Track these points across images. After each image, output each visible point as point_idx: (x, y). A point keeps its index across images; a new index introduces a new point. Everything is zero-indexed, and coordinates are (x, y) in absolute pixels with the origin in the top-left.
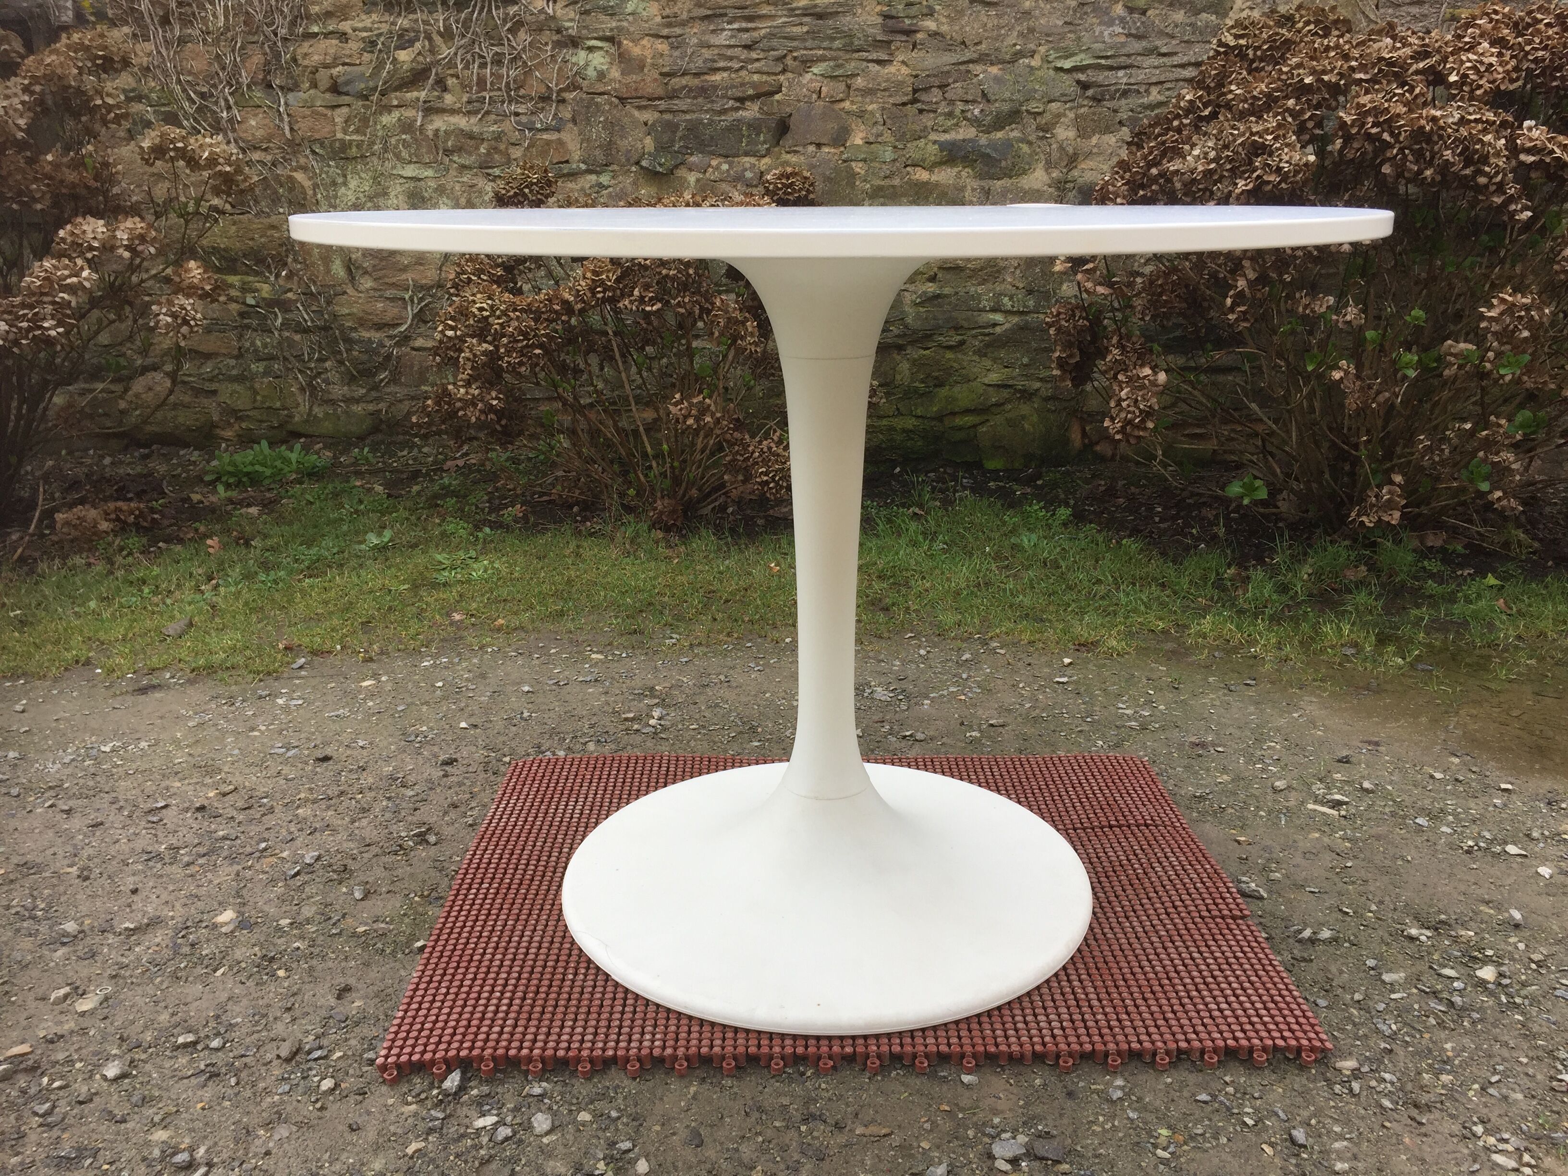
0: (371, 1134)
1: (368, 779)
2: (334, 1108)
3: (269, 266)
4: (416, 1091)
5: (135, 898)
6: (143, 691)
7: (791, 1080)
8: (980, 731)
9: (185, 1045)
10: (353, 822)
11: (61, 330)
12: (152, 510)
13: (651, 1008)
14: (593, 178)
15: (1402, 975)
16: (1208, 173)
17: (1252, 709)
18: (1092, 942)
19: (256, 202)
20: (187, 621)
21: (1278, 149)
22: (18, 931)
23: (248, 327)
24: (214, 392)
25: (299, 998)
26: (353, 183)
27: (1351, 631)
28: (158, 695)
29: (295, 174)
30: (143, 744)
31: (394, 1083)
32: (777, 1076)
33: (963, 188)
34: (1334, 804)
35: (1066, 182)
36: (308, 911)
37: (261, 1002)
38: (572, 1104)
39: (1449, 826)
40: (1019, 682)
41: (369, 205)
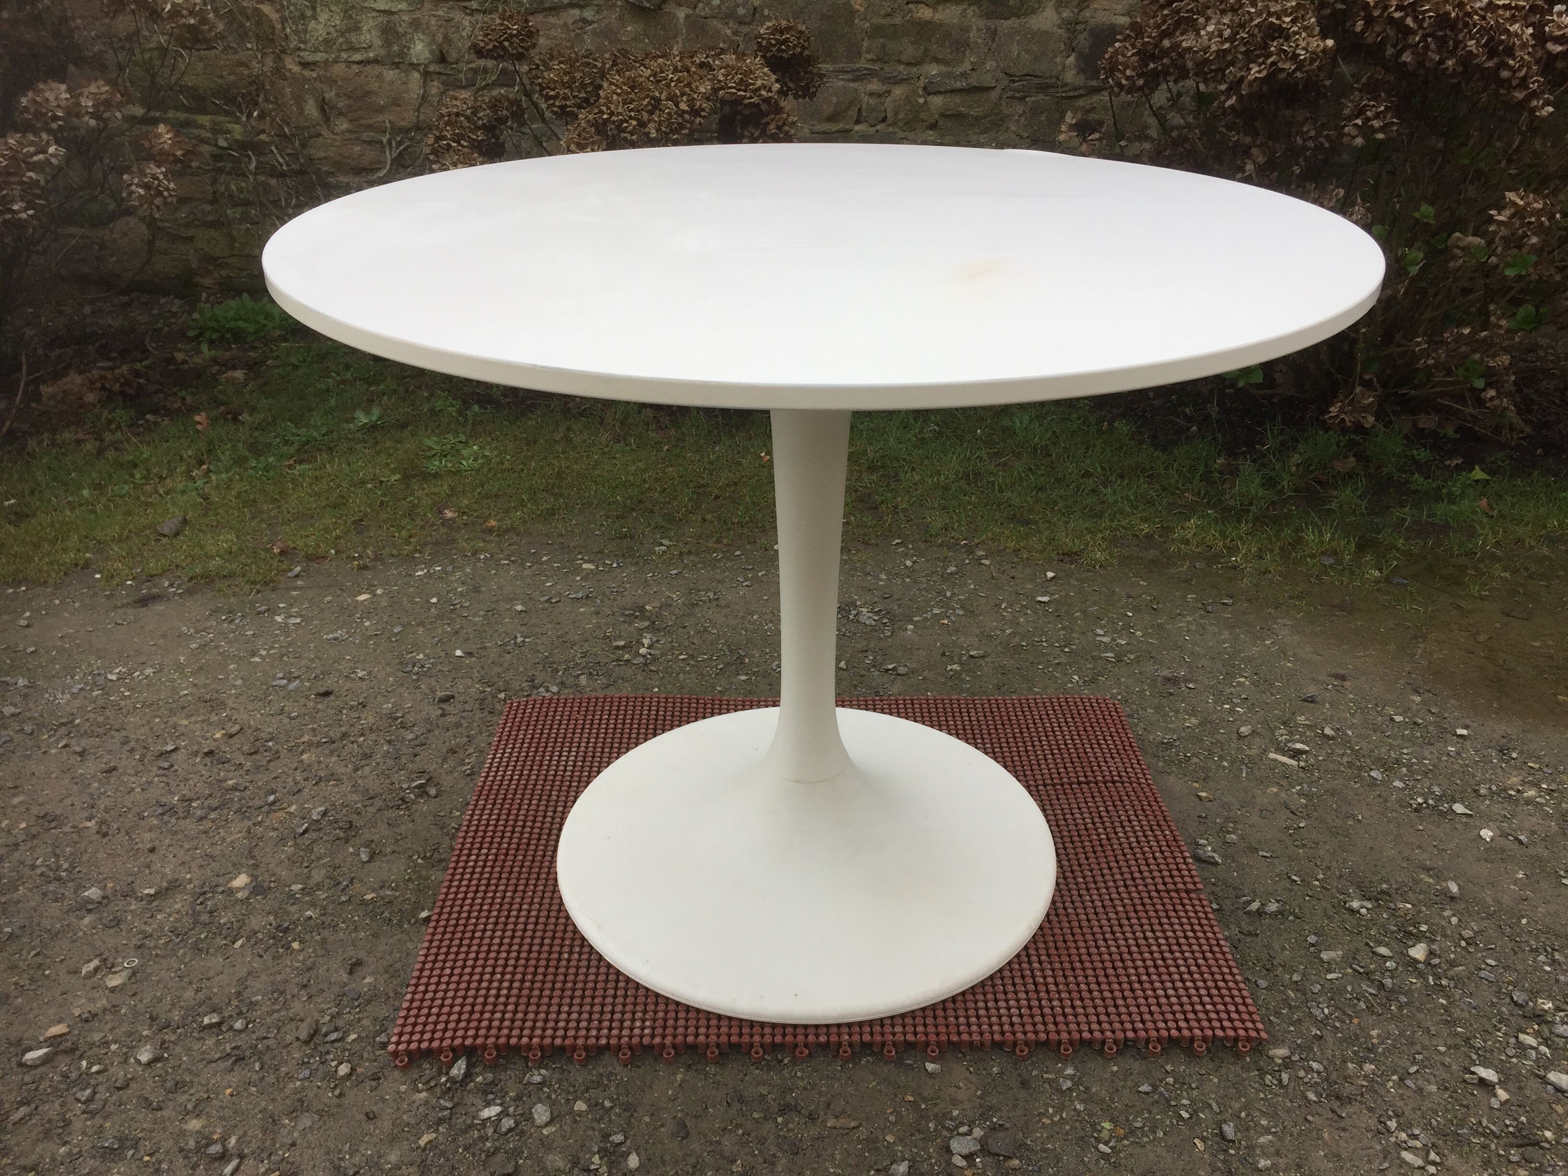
0: (386, 1124)
1: (368, 719)
2: (351, 1094)
3: (239, 106)
4: (426, 1078)
5: (153, 857)
6: (144, 602)
7: (769, 1068)
8: (961, 664)
9: (211, 1026)
10: (356, 770)
11: (31, 212)
12: (137, 374)
13: (641, 992)
14: (576, 12)
15: (1340, 953)
16: (1222, 54)
17: (1226, 634)
18: (1053, 918)
19: (222, 36)
20: (178, 518)
21: (1295, 33)
22: (45, 894)
23: (221, 170)
24: (191, 239)
25: (313, 973)
26: (323, 17)
27: (1332, 539)
28: (159, 608)
30: (149, 671)
31: (405, 1068)
32: (757, 1063)
33: (967, 29)
34: (1296, 754)
35: (1076, 24)
36: (318, 875)
37: (279, 978)
38: (569, 1093)
39: (1401, 780)
40: (1002, 601)
41: (341, 40)
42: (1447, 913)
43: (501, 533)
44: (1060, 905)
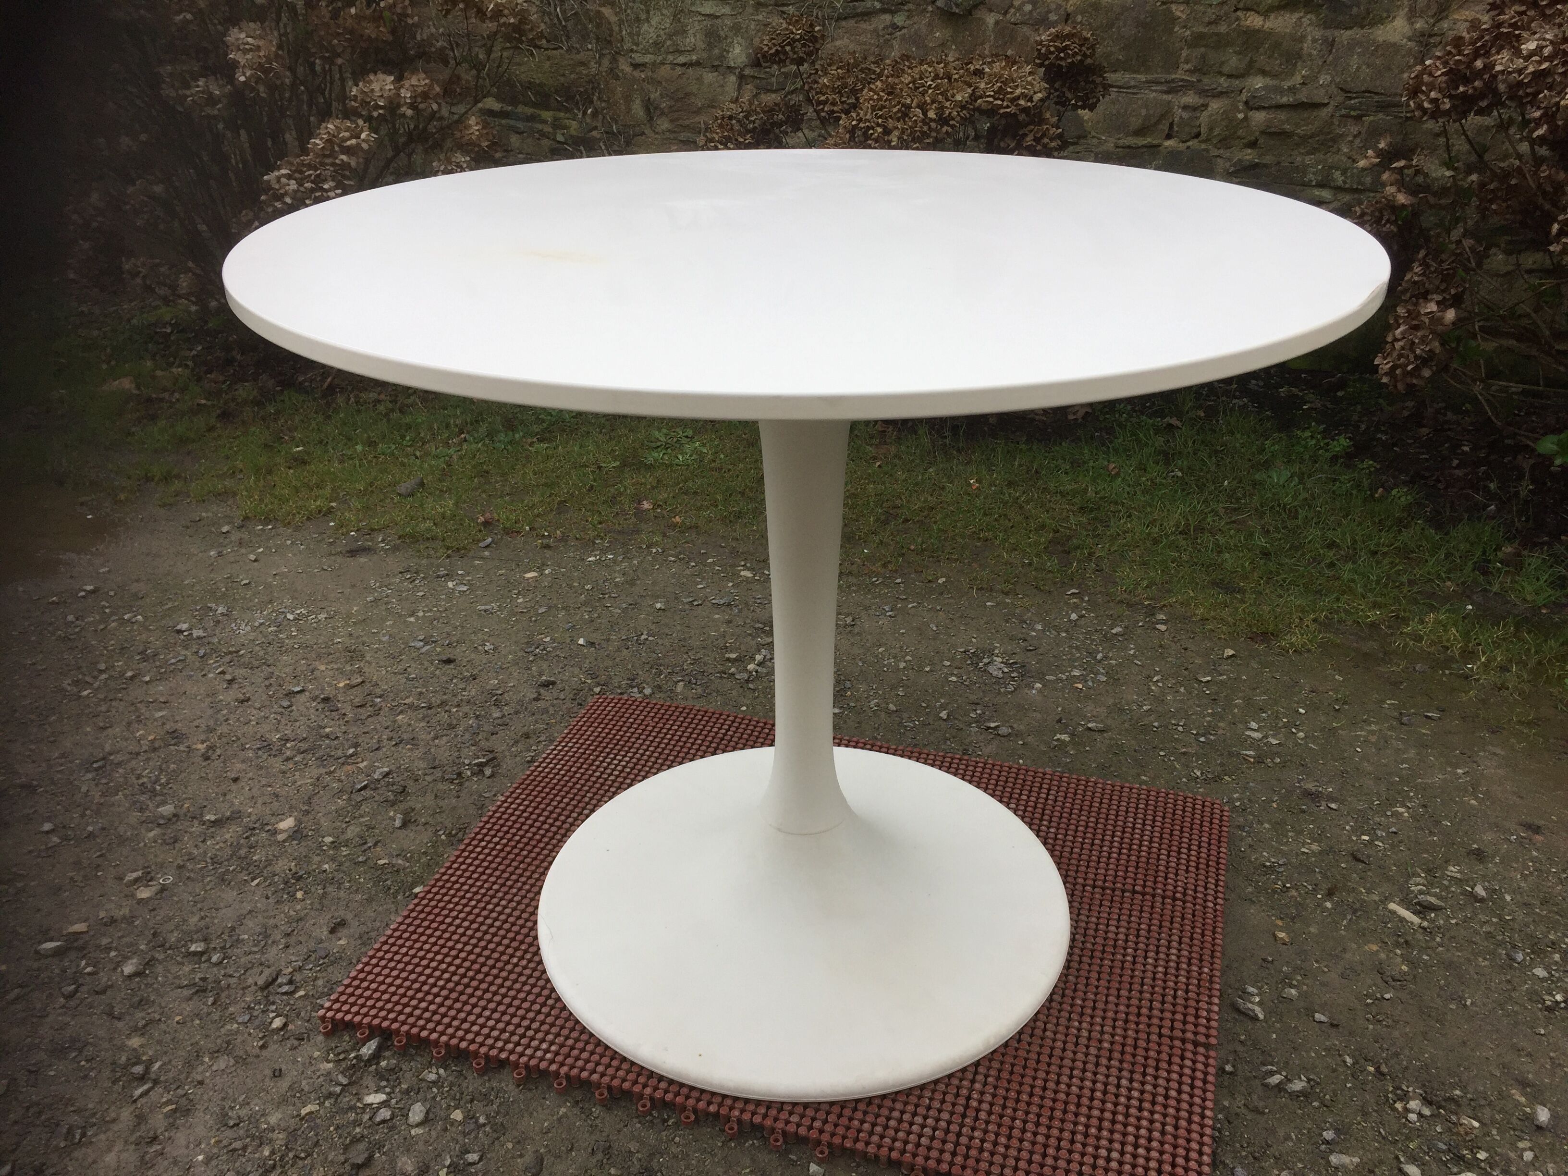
0: (284, 1084)
1: (473, 691)
2: (273, 1047)
3: (577, 103)
4: (340, 1050)
5: (234, 787)
6: (353, 553)
7: (651, 1125)
8: (1072, 735)
9: (195, 953)
10: (436, 738)
11: (339, 191)
14: (887, 17)
15: (1356, 1160)
18: (1026, 1037)
19: (568, 38)
20: (418, 481)
22: (135, 803)
25: (301, 924)
26: (655, 20)
28: (363, 560)
29: (603, 9)
30: (322, 616)
31: (327, 1035)
32: (640, 1116)
33: (1302, 40)
34: (1422, 909)
36: (352, 832)
37: (272, 922)
38: (454, 1099)
39: (1547, 968)
40: (1157, 673)
41: (669, 43)
42: (1521, 1145)
43: (683, 529)
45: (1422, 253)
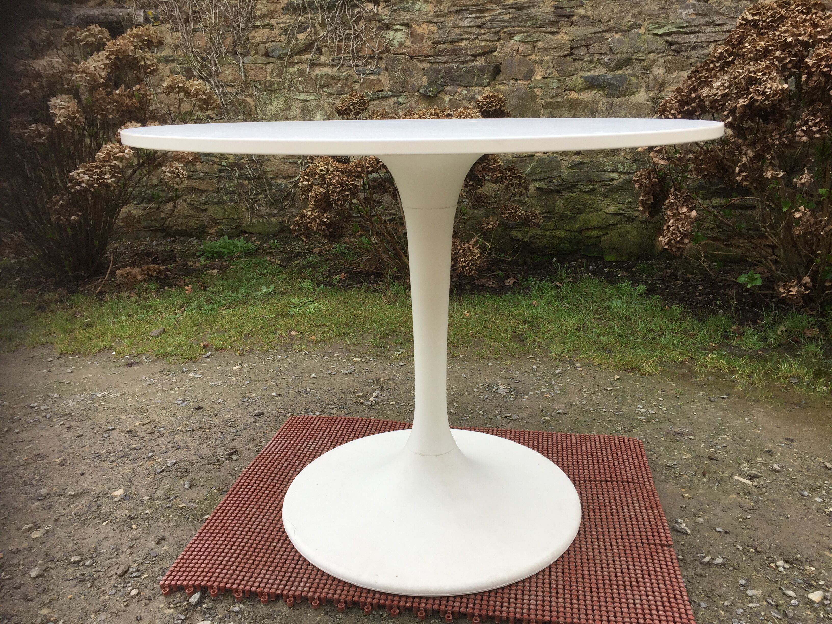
1: (216, 421)
2: (133, 606)
4: (176, 602)
5: (82, 478)
6: (129, 365)
7: (374, 619)
8: (551, 416)
9: (74, 562)
10: (200, 444)
11: (113, 179)
12: (167, 270)
13: (310, 567)
14: (395, 99)
15: (760, 592)
16: (724, 96)
17: (721, 413)
18: (572, 552)
19: (228, 113)
20: (162, 329)
21: (764, 81)
22: (21, 491)
23: (222, 177)
24: (206, 210)
25: (138, 541)
26: (275, 103)
27: (798, 369)
28: (136, 368)
29: (247, 99)
30: (118, 394)
31: (167, 595)
32: (366, 615)
33: (597, 103)
34: (752, 477)
35: (657, 99)
36: (159, 493)
37: (119, 542)
38: (252, 619)
39: (820, 497)
40: (584, 388)
41: (282, 114)
43: (317, 342)
44: (577, 545)
45: (672, 191)
